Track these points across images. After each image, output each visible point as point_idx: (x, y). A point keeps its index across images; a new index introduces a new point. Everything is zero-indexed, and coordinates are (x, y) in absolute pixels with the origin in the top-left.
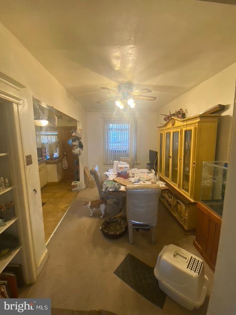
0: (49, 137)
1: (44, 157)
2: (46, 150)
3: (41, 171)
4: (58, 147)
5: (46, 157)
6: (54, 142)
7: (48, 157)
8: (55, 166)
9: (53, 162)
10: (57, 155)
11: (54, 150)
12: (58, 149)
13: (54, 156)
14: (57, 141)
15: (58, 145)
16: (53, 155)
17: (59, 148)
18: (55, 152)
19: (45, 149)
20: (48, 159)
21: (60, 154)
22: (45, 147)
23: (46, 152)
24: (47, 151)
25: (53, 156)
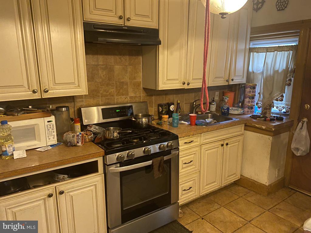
0: (271, 55)
1: (246, 109)
2: (255, 92)
3: (229, 146)
4: (289, 85)
5: (252, 108)
6: (280, 71)
7: (258, 111)
8: (268, 139)
9: (264, 127)
10: (284, 108)
11: (276, 94)
12: (288, 92)
13: (274, 110)
14: (291, 66)
15: (290, 80)
16: (271, 106)
17: (291, 87)
18: (277, 100)
19: (254, 88)
20: (254, 117)
21: (291, 105)
22: (255, 83)
23: (255, 95)
24: (257, 94)
25: (270, 109)
